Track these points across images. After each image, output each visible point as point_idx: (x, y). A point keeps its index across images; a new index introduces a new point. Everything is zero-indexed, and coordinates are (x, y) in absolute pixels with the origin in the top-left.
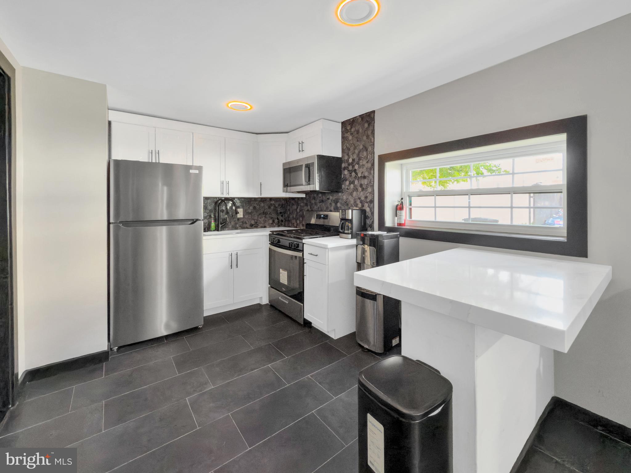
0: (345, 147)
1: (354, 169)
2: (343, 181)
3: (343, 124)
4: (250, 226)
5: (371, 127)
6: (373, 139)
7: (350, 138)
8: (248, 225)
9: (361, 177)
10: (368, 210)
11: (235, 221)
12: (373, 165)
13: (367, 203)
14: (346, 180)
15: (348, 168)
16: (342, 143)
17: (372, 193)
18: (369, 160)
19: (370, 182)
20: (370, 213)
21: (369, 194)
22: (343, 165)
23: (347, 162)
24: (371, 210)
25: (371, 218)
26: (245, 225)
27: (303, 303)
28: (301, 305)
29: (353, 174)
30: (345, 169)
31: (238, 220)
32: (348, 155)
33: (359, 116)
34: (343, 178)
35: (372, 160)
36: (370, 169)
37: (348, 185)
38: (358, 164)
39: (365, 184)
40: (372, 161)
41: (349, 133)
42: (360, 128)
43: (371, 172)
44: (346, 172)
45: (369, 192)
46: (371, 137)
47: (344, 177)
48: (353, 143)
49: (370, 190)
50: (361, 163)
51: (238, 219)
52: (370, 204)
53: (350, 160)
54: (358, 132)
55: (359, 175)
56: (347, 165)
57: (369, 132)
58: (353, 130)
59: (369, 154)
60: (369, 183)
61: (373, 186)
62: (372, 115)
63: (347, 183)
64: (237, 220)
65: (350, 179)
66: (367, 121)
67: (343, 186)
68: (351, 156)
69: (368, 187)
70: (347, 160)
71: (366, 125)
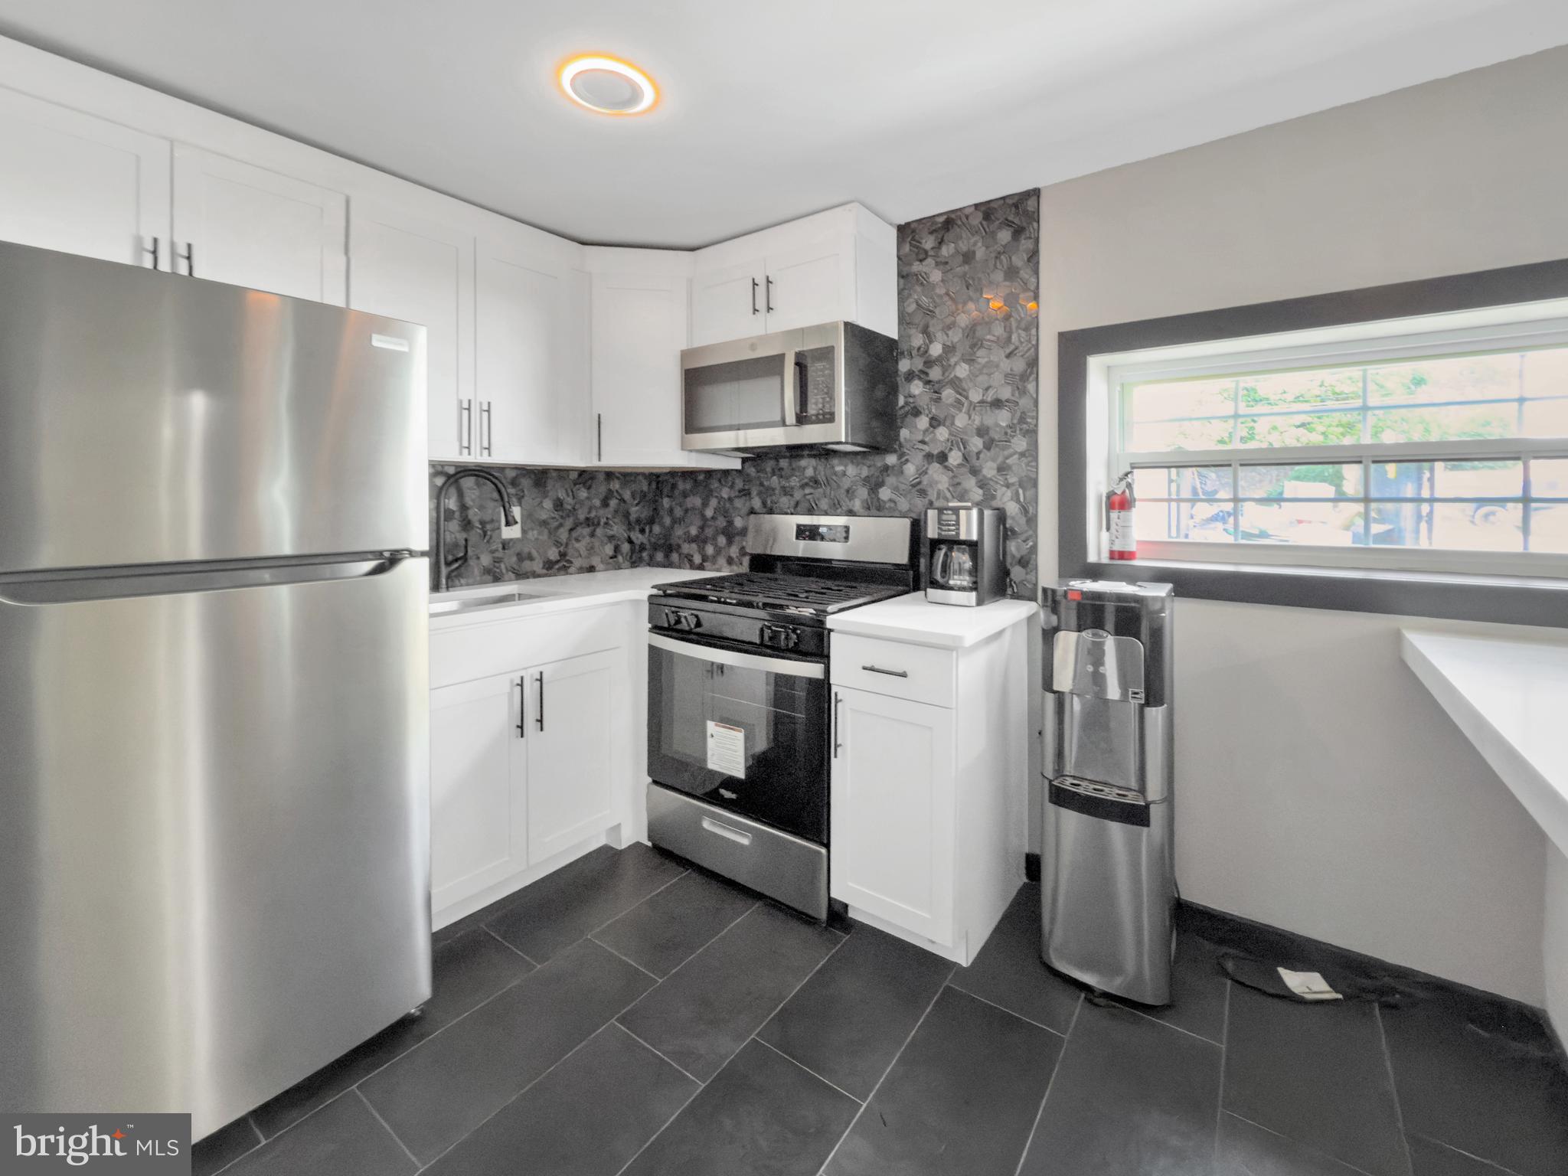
0: (914, 306)
1: (952, 376)
2: (906, 415)
3: (905, 231)
4: (543, 568)
5: (1023, 241)
6: (1033, 280)
7: (936, 276)
8: (537, 566)
9: (982, 402)
10: (1012, 508)
11: (493, 552)
12: (1033, 363)
13: (1008, 486)
14: (916, 412)
15: (927, 374)
16: (899, 293)
17: (1031, 455)
18: (1016, 348)
19: (1022, 420)
20: (1023, 520)
21: (1016, 456)
22: (904, 366)
23: (921, 356)
24: (1025, 510)
25: (1023, 537)
26: (527, 566)
27: (827, 846)
28: (819, 853)
29: (948, 394)
30: (910, 376)
31: (504, 548)
32: (925, 331)
33: (973, 209)
34: (903, 407)
35: (1029, 349)
36: (1024, 377)
37: (926, 431)
38: (970, 361)
39: (998, 425)
40: (1033, 349)
41: (930, 261)
42: (980, 244)
43: (1025, 387)
44: (917, 388)
45: (1015, 453)
46: (1025, 274)
47: (907, 403)
48: (947, 294)
49: (1020, 444)
50: (982, 357)
51: (505, 545)
52: (1021, 491)
53: (936, 350)
54: (968, 257)
55: (975, 396)
56: (920, 366)
57: (1019, 260)
58: (946, 251)
59: (1018, 328)
60: (1015, 421)
61: (1032, 433)
62: (1031, 204)
63: (923, 422)
64: (500, 546)
65: (933, 411)
66: (1008, 223)
67: (904, 433)
68: (939, 335)
69: (1013, 437)
70: (919, 349)
71: (1005, 236)
